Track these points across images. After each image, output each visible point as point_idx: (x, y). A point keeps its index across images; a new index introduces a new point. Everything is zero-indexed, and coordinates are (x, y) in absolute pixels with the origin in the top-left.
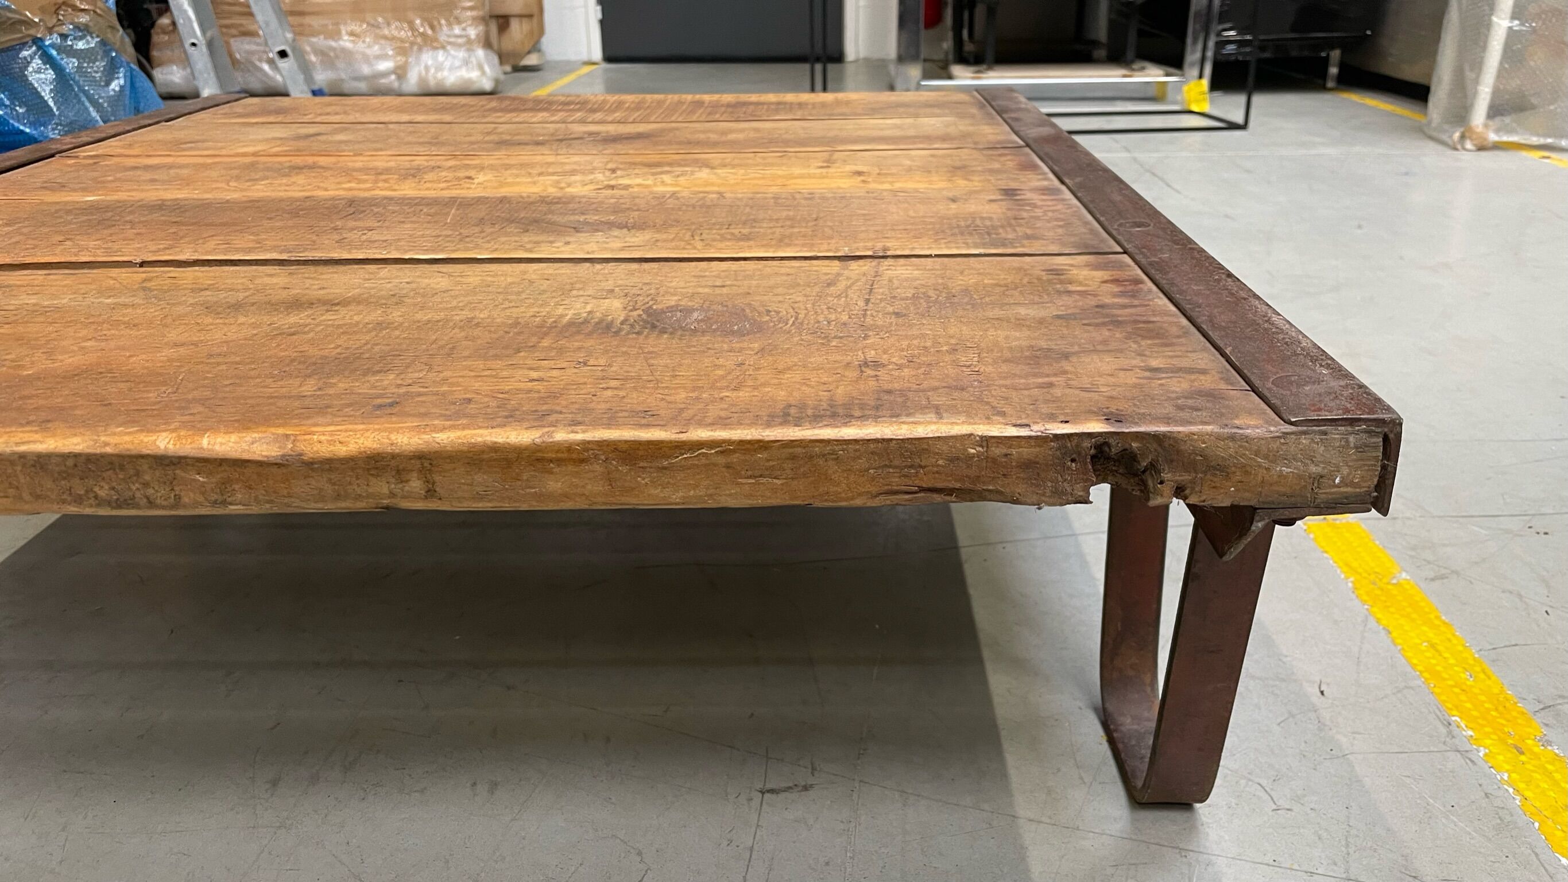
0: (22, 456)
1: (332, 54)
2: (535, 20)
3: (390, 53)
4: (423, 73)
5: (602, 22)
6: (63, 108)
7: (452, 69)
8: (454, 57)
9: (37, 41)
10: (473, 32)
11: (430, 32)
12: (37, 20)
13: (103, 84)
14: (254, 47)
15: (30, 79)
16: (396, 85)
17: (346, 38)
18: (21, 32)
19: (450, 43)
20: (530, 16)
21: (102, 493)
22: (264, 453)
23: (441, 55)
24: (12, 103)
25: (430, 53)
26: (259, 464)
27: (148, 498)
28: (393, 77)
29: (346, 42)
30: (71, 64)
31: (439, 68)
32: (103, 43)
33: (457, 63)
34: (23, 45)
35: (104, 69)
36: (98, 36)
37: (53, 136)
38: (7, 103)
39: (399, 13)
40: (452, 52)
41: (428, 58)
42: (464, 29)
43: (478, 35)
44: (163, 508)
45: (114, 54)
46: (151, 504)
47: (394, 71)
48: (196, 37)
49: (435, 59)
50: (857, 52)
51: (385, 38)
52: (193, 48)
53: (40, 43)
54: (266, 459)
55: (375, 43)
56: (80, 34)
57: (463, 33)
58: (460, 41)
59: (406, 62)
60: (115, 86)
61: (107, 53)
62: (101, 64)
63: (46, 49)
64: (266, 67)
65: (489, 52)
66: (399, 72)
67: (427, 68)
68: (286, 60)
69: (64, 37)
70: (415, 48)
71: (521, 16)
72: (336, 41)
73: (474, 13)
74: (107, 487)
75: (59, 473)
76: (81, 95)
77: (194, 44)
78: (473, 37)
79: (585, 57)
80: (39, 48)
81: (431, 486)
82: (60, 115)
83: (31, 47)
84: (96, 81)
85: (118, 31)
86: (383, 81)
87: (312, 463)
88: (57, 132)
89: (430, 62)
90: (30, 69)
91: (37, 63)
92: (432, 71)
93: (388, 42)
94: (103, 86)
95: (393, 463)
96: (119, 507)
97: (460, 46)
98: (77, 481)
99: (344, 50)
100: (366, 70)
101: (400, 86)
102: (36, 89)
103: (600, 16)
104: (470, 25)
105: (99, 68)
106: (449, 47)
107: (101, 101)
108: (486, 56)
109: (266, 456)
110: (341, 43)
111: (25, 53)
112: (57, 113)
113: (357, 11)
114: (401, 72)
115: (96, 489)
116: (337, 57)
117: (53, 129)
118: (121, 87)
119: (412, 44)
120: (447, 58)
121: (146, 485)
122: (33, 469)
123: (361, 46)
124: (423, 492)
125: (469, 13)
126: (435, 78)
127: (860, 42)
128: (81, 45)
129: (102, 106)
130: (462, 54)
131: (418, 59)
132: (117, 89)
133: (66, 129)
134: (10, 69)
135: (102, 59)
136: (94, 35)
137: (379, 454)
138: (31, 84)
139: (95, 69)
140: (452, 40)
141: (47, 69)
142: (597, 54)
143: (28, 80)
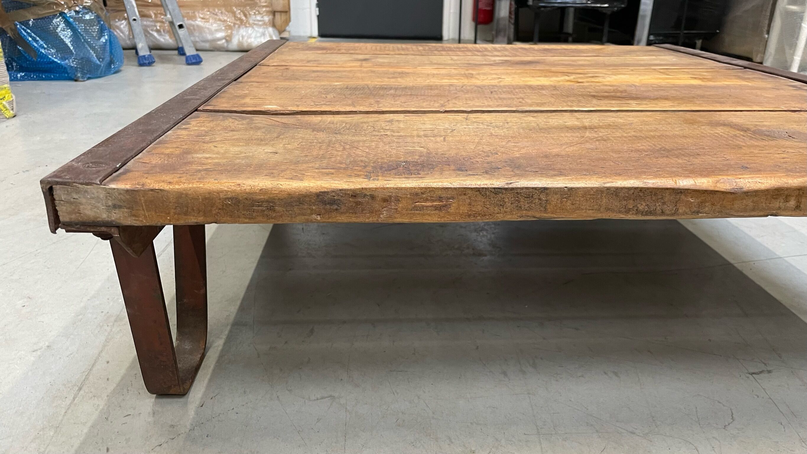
0: (608, 189)
1: (192, 28)
2: (288, 13)
3: (223, 28)
4: (241, 39)
5: (318, 17)
6: (77, 50)
7: (256, 38)
8: (257, 32)
9: (62, 14)
10: (266, 19)
11: (244, 18)
12: (63, 3)
13: (97, 38)
14: (148, 23)
15: (59, 34)
16: (225, 45)
17: (199, 20)
18: (53, 9)
19: (255, 24)
20: (286, 12)
21: (641, 208)
22: (724, 188)
23: (250, 31)
24: (48, 47)
25: (245, 29)
26: (723, 192)
27: (662, 210)
28: (224, 41)
29: (199, 22)
30: (80, 28)
31: (249, 37)
32: (98, 17)
33: (259, 35)
34: (55, 16)
35: (98, 31)
36: (95, 13)
37: (72, 65)
38: (46, 46)
39: (227, 7)
40: (256, 29)
41: (243, 31)
42: (262, 17)
43: (269, 20)
44: (668, 215)
45: (102, 23)
46: (663, 213)
47: (225, 38)
48: (136, 16)
49: (247, 32)
50: (449, 36)
51: (220, 20)
52: (135, 22)
53: (64, 15)
54: (725, 190)
55: (215, 23)
56: (86, 11)
57: (262, 19)
58: (260, 23)
59: (231, 33)
60: (103, 40)
61: (99, 22)
62: (96, 28)
63: (68, 18)
64: (155, 34)
65: (274, 29)
66: (227, 38)
67: (243, 37)
68: (182, 29)
69: (77, 12)
70: (237, 26)
71: (281, 12)
72: (194, 21)
73: (268, 9)
74: (644, 204)
75: (624, 197)
76: (85, 44)
77: (135, 20)
78: (267, 21)
79: (309, 34)
80: (63, 18)
81: (799, 204)
82: (76, 54)
83: (59, 17)
84: (93, 37)
85: (104, 10)
86: (219, 43)
87: (748, 192)
88: (75, 63)
89: (244, 34)
90: (59, 29)
91: (62, 25)
92: (246, 38)
93: (222, 23)
94: (97, 40)
95: (786, 192)
96: (646, 215)
97: (260, 26)
98: (631, 201)
99: (198, 26)
100: (209, 37)
101: (227, 46)
102: (62, 39)
103: (318, 13)
104: (265, 15)
105: (95, 30)
106: (255, 26)
107: (96, 47)
108: (273, 31)
109: (725, 189)
110: (197, 22)
111: (55, 21)
112: (75, 53)
113: (205, 5)
114: (228, 38)
115: (639, 206)
116: (194, 29)
117: (73, 61)
118: (106, 40)
119: (235, 24)
120: (253, 32)
121: (664, 203)
122: (611, 195)
123: (207, 25)
124: (794, 207)
125: (264, 9)
126: (247, 42)
127: (451, 31)
128: (87, 17)
129: (97, 51)
130: (261, 30)
131: (238, 31)
132: (104, 41)
133: (80, 61)
134: (47, 29)
135: (97, 26)
136: (93, 12)
137: (780, 188)
138: (60, 37)
139: (93, 30)
140: (256, 22)
141: (68, 29)
142: (315, 33)
143: (58, 34)
